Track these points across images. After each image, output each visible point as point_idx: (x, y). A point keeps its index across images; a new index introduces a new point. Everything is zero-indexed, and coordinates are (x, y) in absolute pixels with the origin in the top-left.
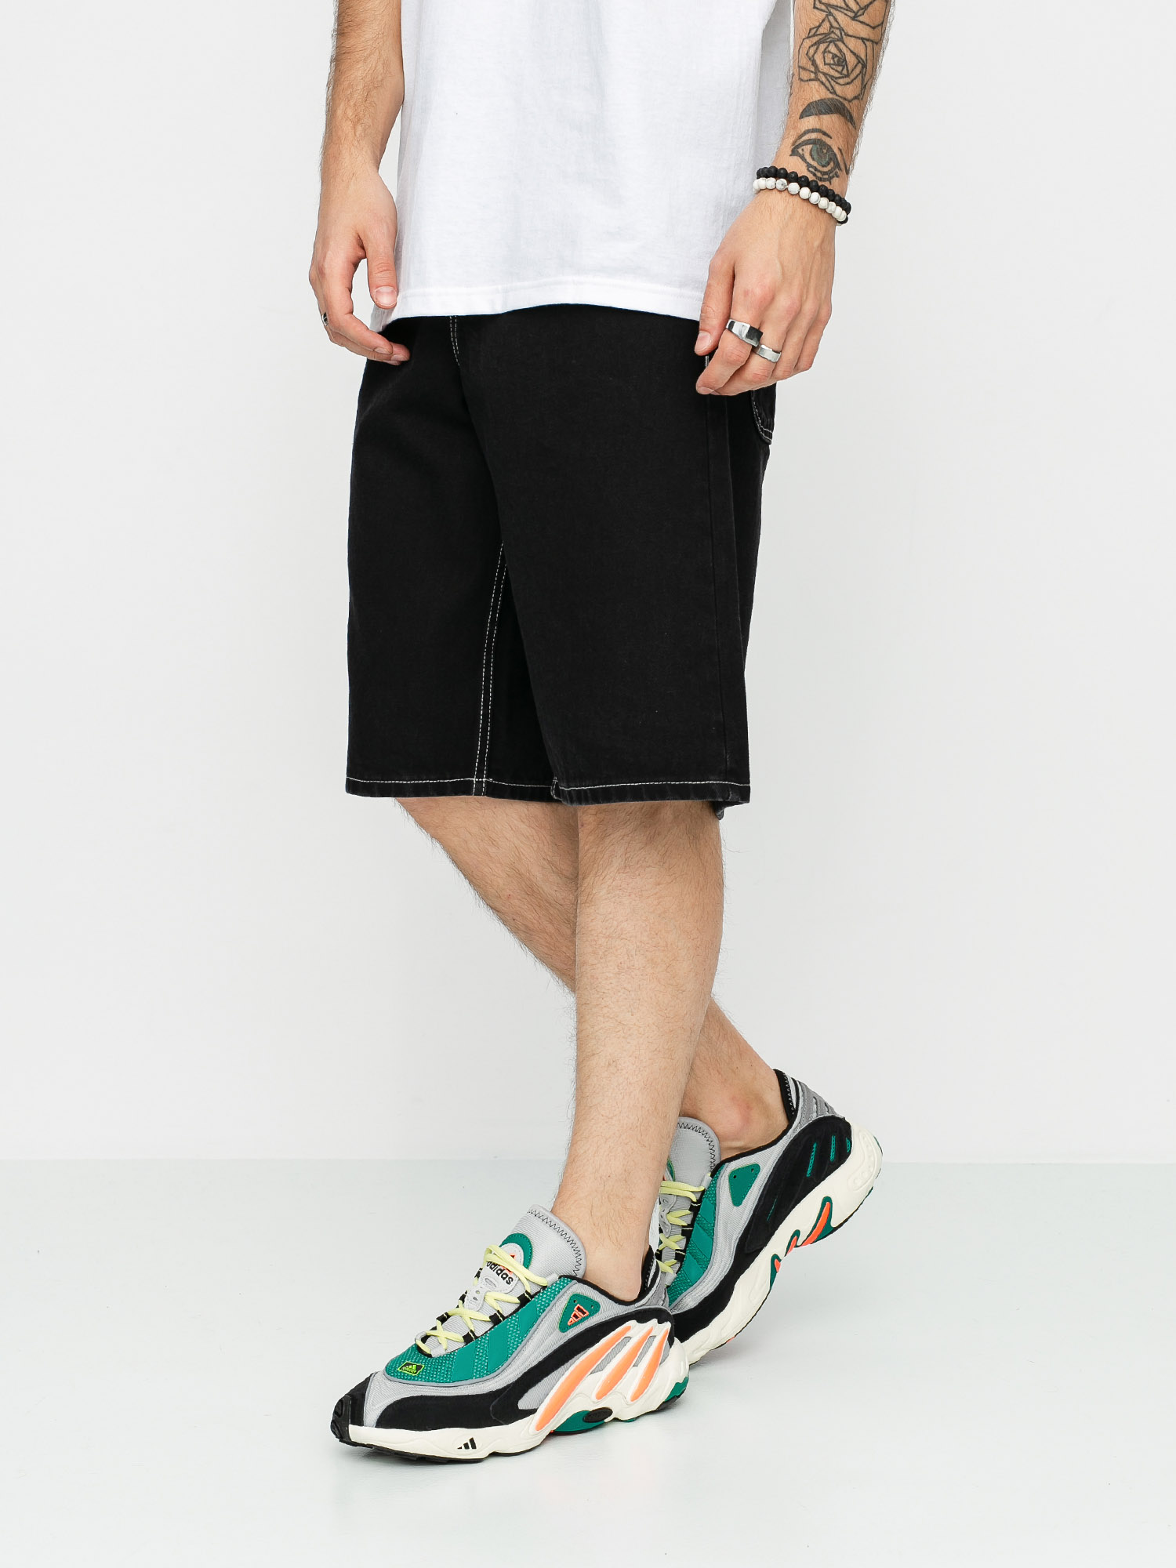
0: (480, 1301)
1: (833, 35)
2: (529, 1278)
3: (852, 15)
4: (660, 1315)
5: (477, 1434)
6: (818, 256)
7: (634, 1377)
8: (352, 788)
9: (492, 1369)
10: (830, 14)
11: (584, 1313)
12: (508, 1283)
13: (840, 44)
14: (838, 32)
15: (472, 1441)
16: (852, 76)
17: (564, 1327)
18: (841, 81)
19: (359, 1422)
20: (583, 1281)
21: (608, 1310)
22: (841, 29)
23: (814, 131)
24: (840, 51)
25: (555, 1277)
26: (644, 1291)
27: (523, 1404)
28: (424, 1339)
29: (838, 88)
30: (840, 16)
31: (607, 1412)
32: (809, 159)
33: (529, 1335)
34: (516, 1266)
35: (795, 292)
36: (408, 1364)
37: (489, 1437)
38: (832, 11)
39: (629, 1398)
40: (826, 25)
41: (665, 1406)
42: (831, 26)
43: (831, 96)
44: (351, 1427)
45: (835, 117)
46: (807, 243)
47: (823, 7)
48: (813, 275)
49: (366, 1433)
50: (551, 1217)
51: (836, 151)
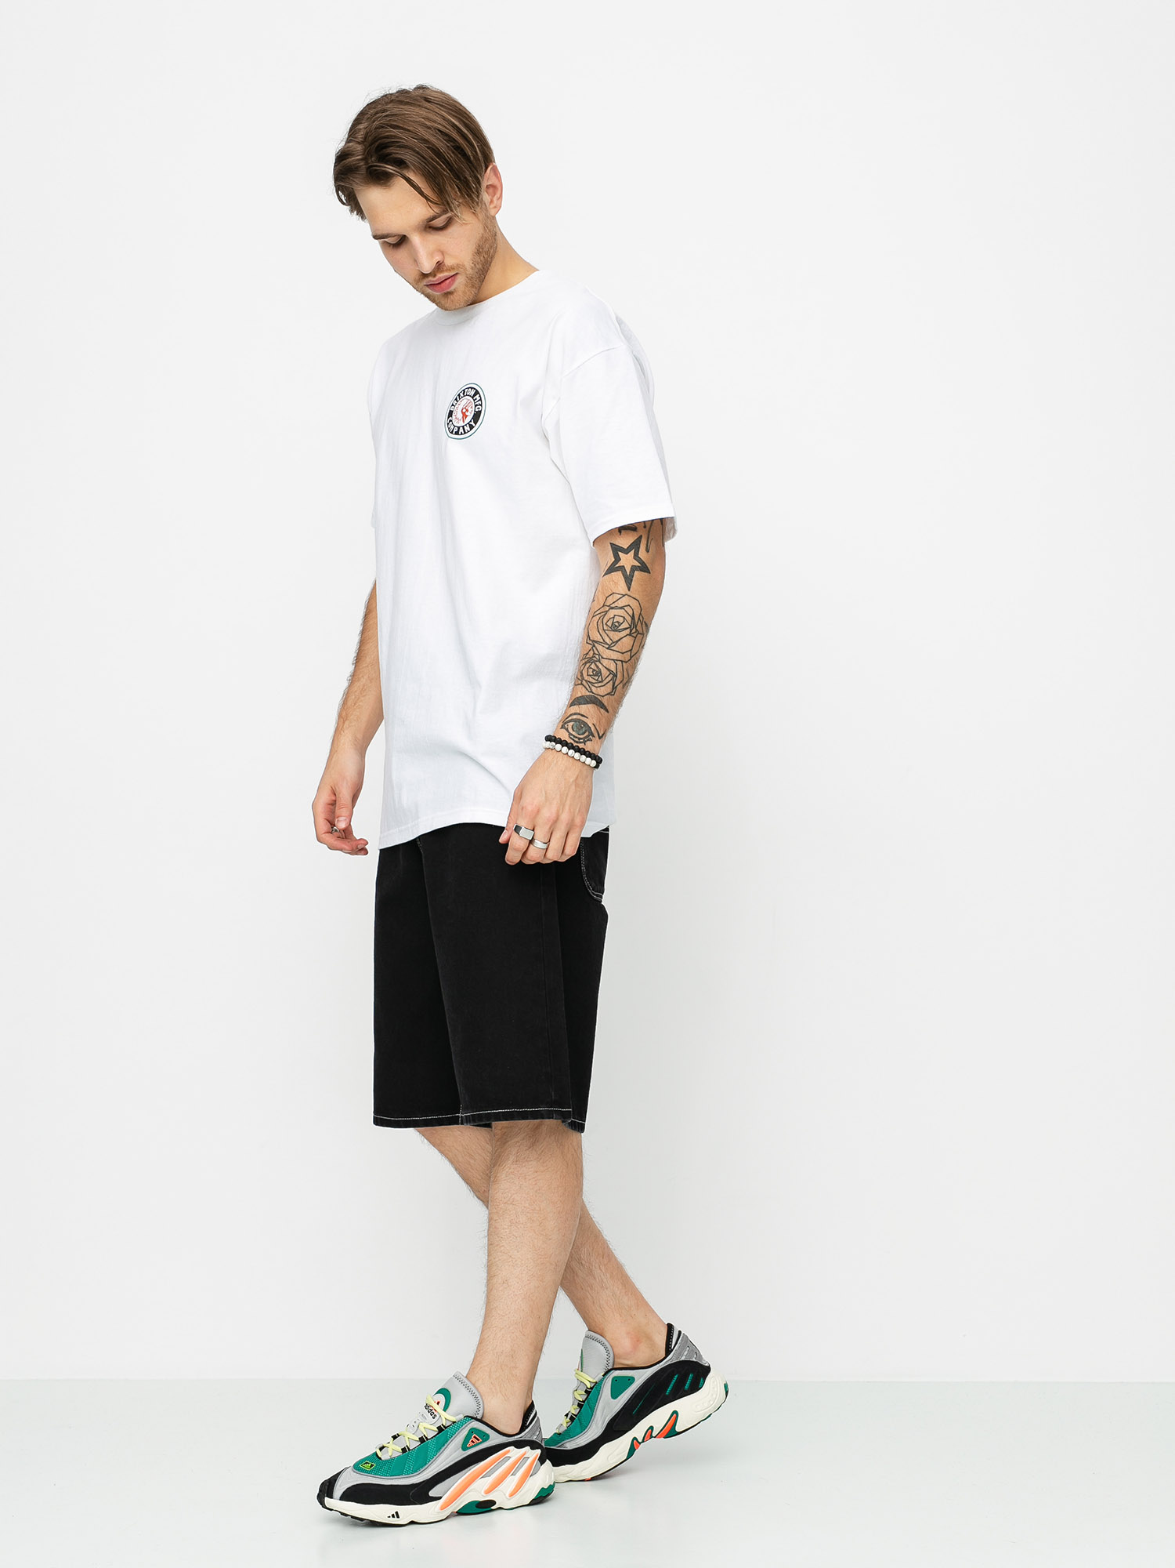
0: (416, 1427)
1: (594, 659)
2: (446, 1417)
3: (607, 646)
4: (534, 1445)
5: (401, 1509)
6: (573, 787)
7: (511, 1482)
8: (377, 1122)
9: (416, 1470)
10: (594, 646)
11: (478, 1440)
12: (434, 1418)
13: (598, 663)
14: (597, 656)
15: (397, 1513)
16: (605, 682)
17: (464, 1448)
18: (596, 685)
19: (331, 1497)
20: (481, 1421)
21: (495, 1439)
22: (599, 655)
23: (575, 714)
24: (598, 667)
25: (462, 1416)
26: (523, 1428)
27: (432, 1493)
28: (381, 1449)
29: (593, 689)
30: (600, 648)
31: (493, 1503)
32: (571, 731)
33: (442, 1450)
34: (439, 1409)
35: (554, 809)
36: (367, 1463)
37: (408, 1512)
38: (596, 644)
39: (507, 1495)
40: (591, 653)
41: (536, 1502)
42: (594, 653)
43: (589, 694)
44: (326, 1498)
45: (590, 706)
46: (565, 779)
47: (591, 642)
48: (569, 798)
49: (333, 1502)
50: (465, 1380)
51: (590, 725)
